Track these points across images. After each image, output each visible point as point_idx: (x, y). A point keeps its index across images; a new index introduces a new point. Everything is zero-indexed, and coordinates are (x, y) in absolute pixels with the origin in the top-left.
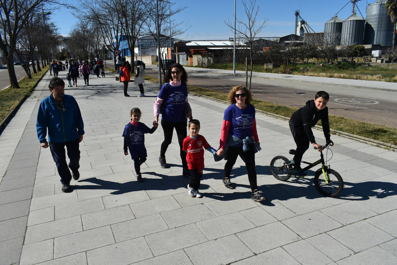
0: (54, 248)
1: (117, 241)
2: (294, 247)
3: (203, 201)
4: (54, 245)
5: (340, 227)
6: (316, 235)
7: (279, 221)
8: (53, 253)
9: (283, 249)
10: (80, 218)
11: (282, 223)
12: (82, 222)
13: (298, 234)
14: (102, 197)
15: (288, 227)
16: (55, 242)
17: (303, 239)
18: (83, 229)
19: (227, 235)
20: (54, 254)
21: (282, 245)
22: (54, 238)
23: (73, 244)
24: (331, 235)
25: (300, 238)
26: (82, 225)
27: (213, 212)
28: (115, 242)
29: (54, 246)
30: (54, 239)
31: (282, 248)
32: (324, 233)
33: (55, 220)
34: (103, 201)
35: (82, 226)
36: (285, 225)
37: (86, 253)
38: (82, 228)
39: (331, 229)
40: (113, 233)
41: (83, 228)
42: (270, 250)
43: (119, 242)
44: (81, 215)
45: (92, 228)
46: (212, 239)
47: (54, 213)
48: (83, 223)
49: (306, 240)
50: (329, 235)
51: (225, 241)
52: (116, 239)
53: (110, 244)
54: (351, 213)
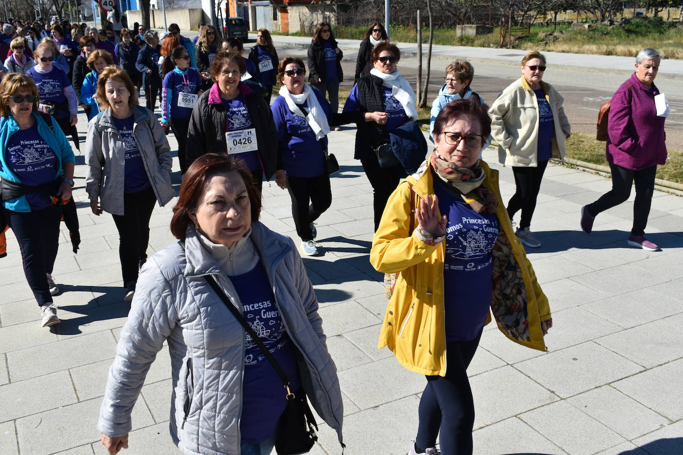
0: (19, 440)
1: (157, 420)
2: (544, 415)
3: (341, 330)
4: (16, 434)
5: (638, 371)
6: (589, 390)
7: (508, 364)
8: (19, 451)
9: (521, 420)
10: (69, 376)
11: (516, 369)
12: (73, 384)
13: (550, 389)
14: (111, 330)
15: (529, 377)
16: (17, 427)
17: (562, 399)
18: (78, 398)
19: (399, 398)
20: (21, 451)
21: (519, 412)
22: (15, 420)
23: (59, 429)
24: (620, 390)
25: (556, 397)
26: (75, 391)
27: (364, 351)
28: (155, 421)
29: (18, 435)
30: (15, 422)
31: (519, 418)
32: (606, 384)
33: (10, 383)
34: (115, 338)
35: (76, 393)
36: (521, 372)
37: (92, 446)
38: (75, 396)
39: (620, 378)
40: (147, 403)
41: (77, 396)
42: (493, 424)
43: (162, 421)
44: (69, 369)
45: (98, 396)
46: (368, 407)
47: (7, 367)
48: (76, 387)
49: (569, 400)
50: (615, 388)
51: (396, 410)
52: (155, 415)
53: (143, 426)
54: (662, 343)
